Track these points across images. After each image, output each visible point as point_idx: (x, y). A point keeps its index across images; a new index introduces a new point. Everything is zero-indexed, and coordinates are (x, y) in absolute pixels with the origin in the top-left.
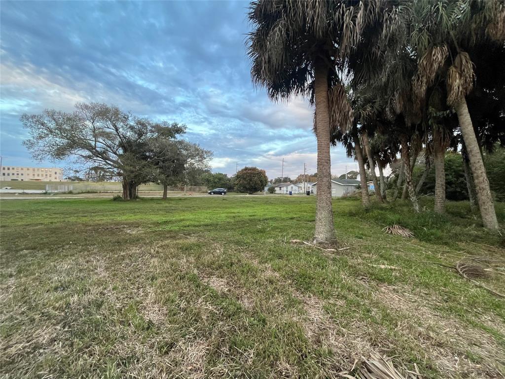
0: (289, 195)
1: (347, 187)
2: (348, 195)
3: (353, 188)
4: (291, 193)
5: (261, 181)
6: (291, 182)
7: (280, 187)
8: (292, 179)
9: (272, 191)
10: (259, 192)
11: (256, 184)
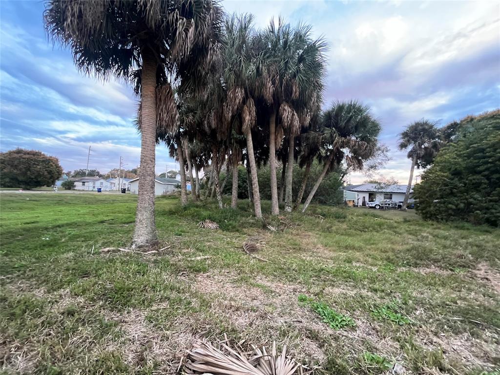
0: (97, 193)
1: (167, 186)
2: (168, 193)
3: (173, 187)
4: (99, 190)
5: (50, 172)
6: (100, 176)
7: (84, 182)
8: (101, 173)
9: (69, 186)
10: (45, 188)
11: (39, 175)
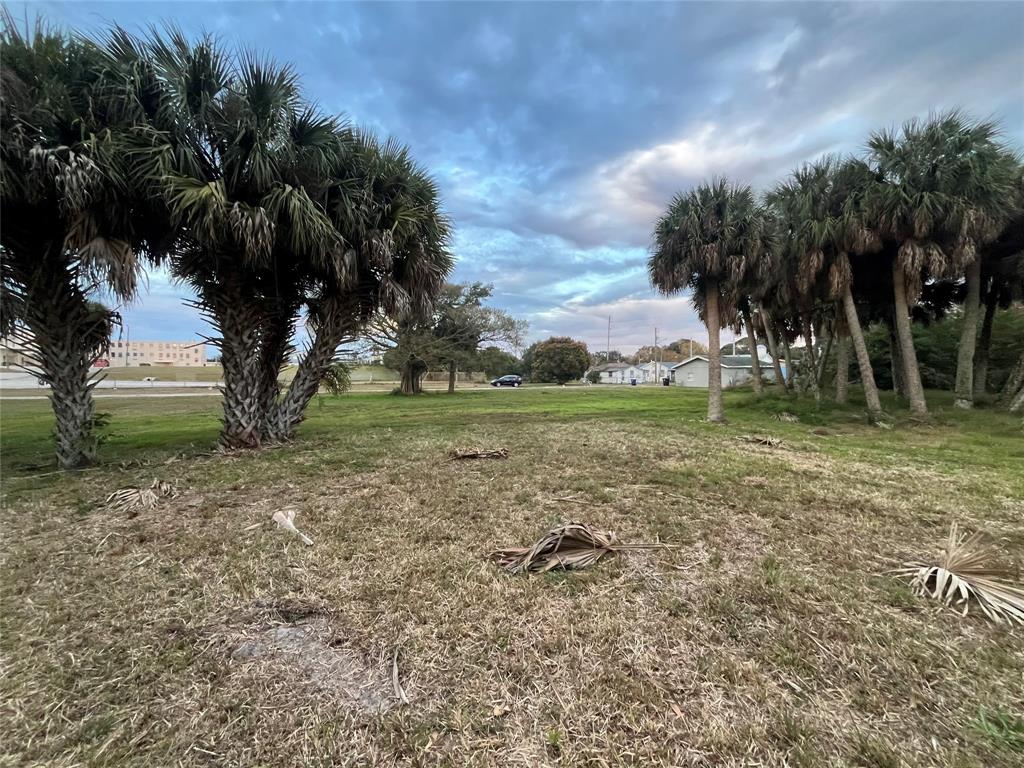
3: (745, 372)
4: (634, 383)
7: (611, 372)
8: (624, 355)
9: (595, 378)
11: (572, 367)
